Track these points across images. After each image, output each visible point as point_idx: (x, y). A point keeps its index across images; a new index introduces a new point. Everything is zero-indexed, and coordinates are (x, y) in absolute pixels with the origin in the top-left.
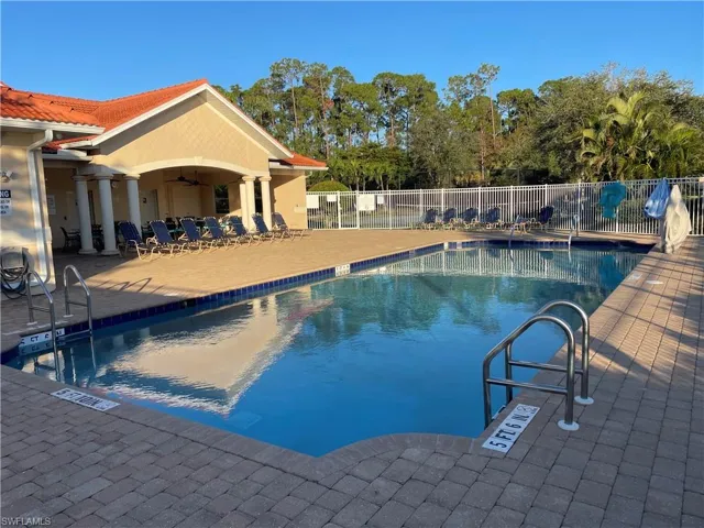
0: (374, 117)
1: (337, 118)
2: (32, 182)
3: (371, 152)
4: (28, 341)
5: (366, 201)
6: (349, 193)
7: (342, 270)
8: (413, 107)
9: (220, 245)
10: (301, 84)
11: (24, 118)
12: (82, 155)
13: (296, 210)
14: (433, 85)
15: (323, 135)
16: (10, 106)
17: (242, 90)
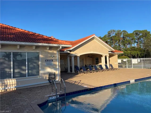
0: (133, 41)
1: (123, 42)
2: (57, 58)
3: (133, 49)
4: (50, 98)
5: (135, 61)
6: (130, 59)
7: (132, 81)
8: (144, 38)
9: (97, 72)
10: (115, 35)
11: (56, 44)
12: (69, 52)
13: (115, 63)
14: (149, 32)
15: (120, 45)
16: (54, 42)
17: (101, 37)
